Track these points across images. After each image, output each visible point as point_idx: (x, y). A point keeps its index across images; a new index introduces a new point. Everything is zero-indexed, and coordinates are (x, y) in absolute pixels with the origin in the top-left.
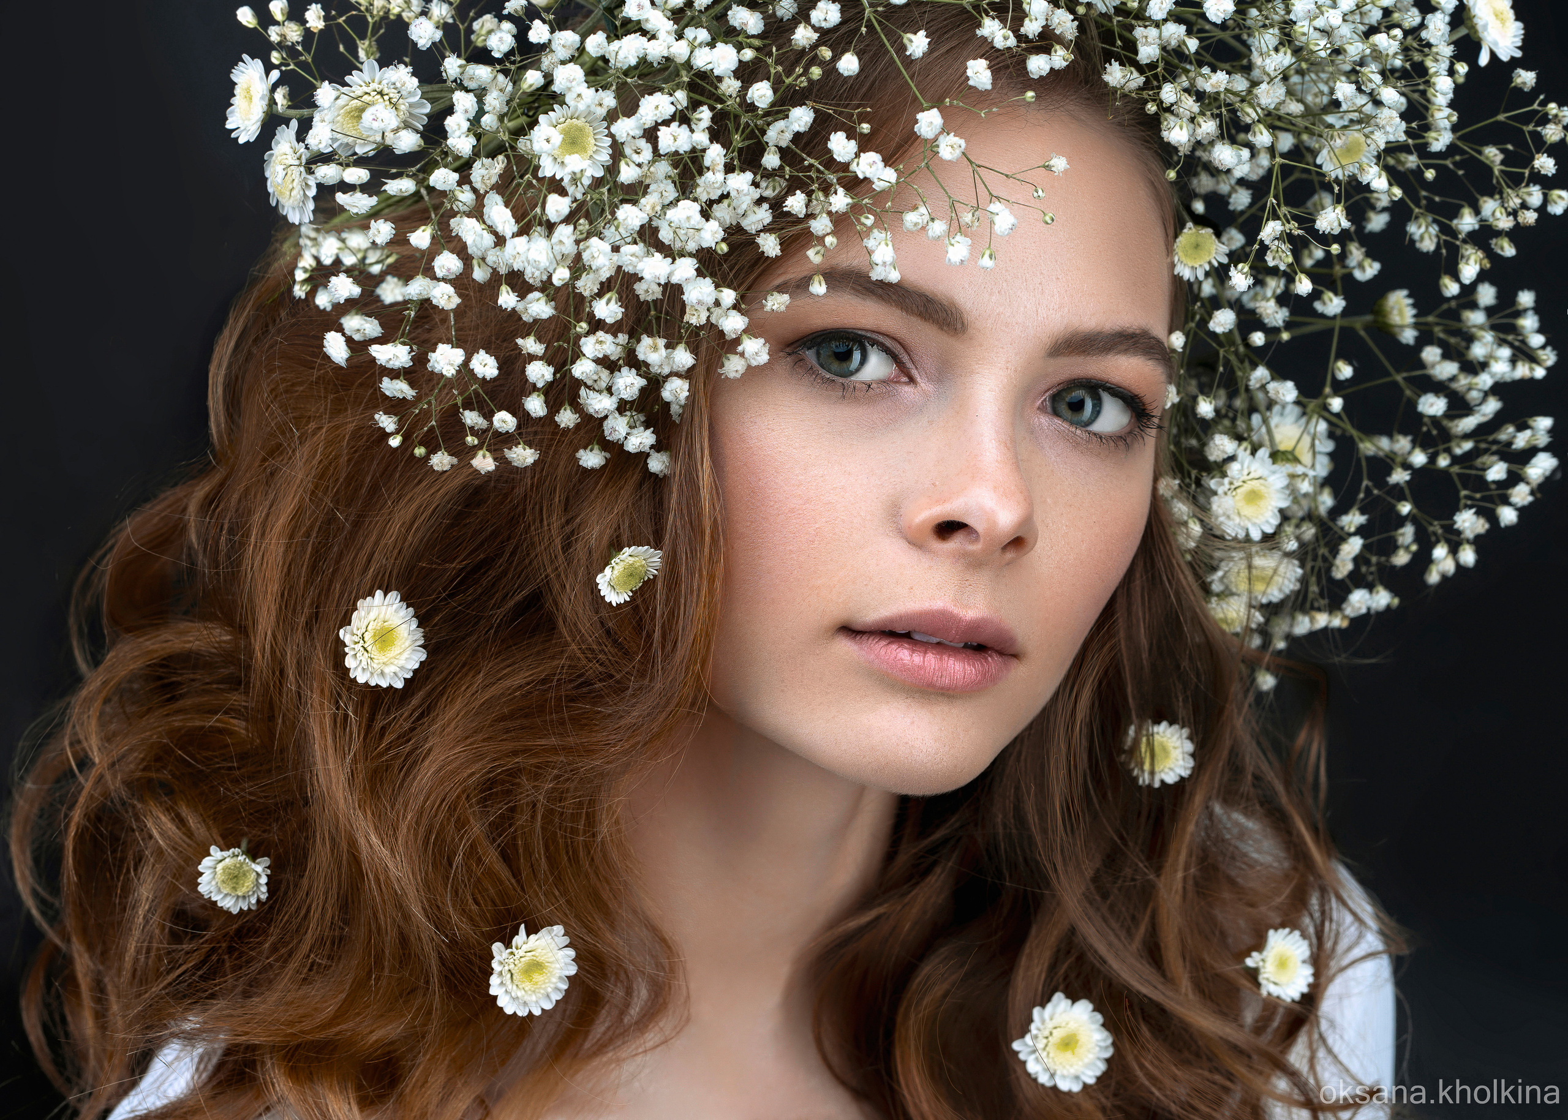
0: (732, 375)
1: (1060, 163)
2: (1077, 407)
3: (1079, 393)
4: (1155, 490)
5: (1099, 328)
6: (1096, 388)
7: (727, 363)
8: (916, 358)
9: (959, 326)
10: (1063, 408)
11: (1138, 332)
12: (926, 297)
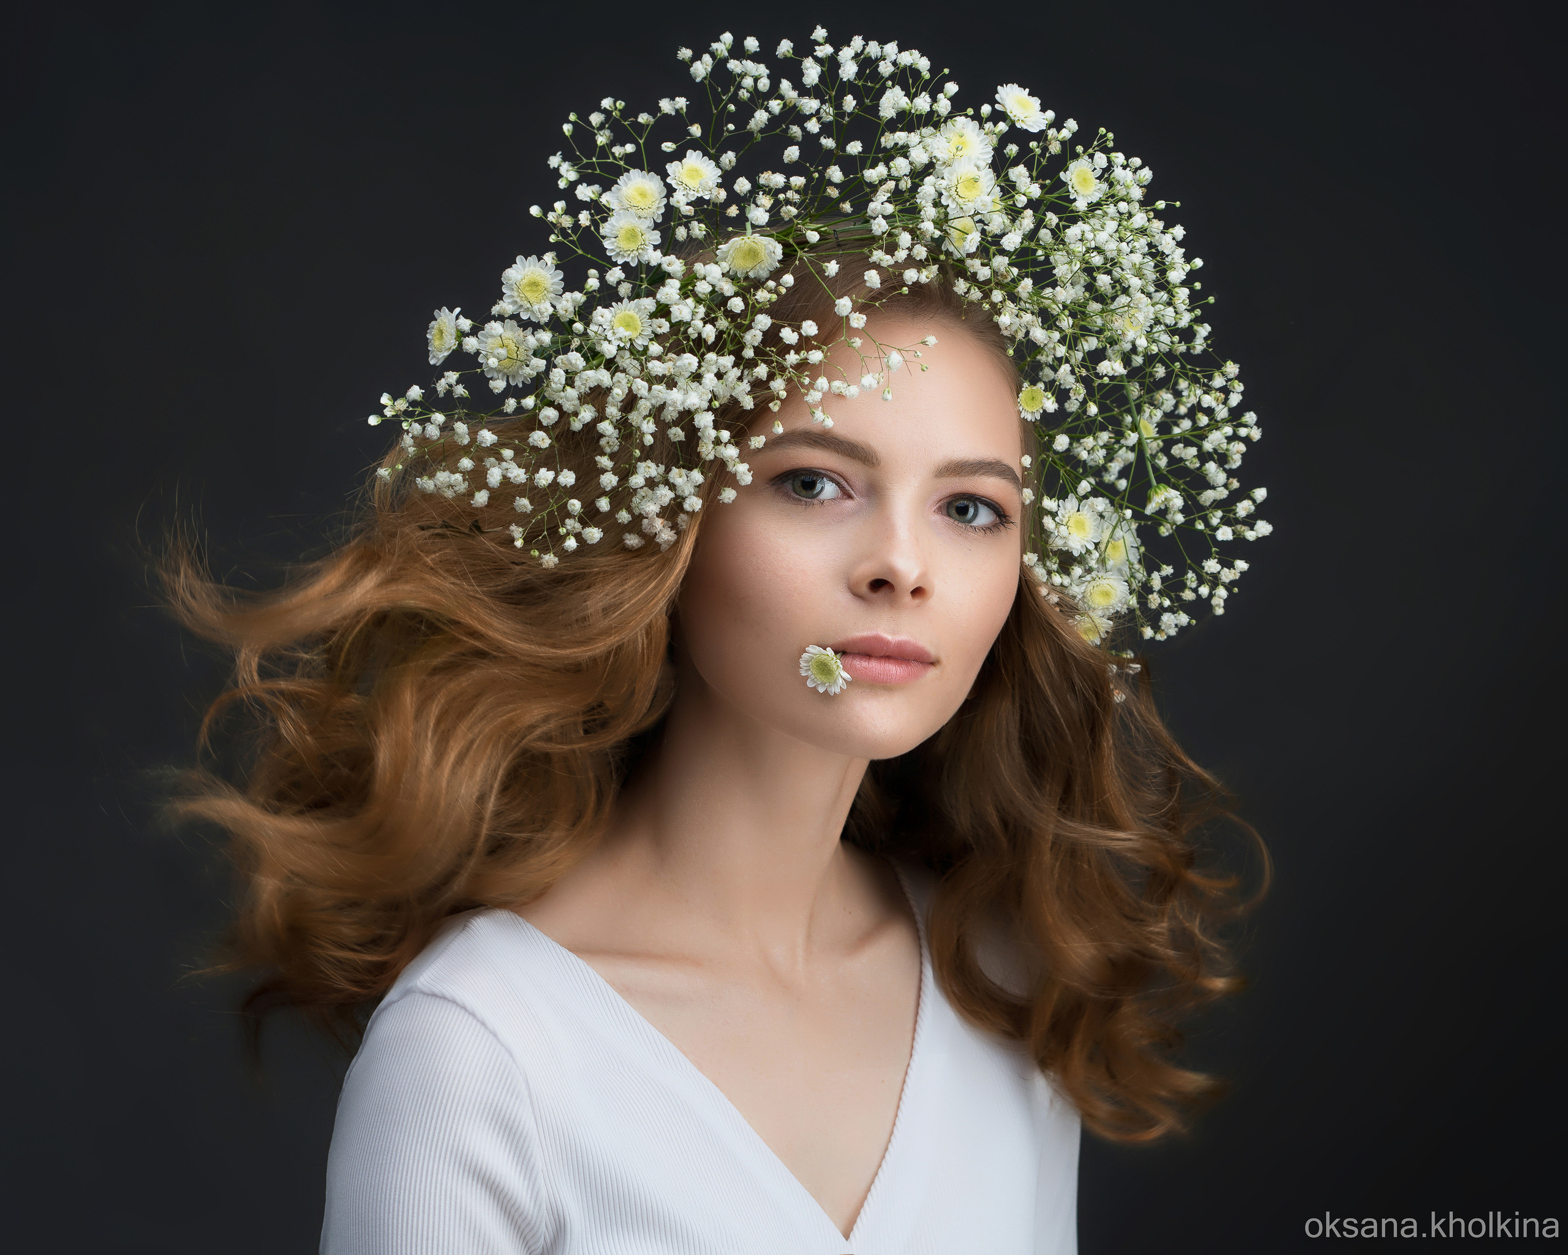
0: (726, 501)
1: (932, 340)
2: (962, 511)
3: (962, 503)
4: (1022, 563)
5: (966, 459)
6: (975, 499)
7: (723, 493)
8: (851, 483)
9: (875, 461)
10: (953, 512)
11: (993, 461)
12: (853, 444)
